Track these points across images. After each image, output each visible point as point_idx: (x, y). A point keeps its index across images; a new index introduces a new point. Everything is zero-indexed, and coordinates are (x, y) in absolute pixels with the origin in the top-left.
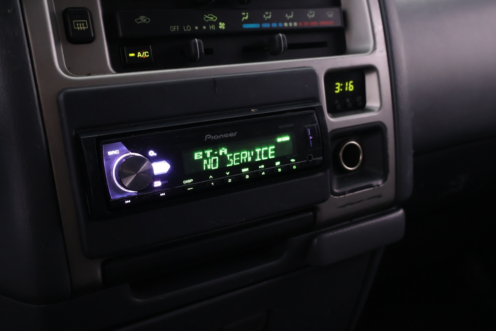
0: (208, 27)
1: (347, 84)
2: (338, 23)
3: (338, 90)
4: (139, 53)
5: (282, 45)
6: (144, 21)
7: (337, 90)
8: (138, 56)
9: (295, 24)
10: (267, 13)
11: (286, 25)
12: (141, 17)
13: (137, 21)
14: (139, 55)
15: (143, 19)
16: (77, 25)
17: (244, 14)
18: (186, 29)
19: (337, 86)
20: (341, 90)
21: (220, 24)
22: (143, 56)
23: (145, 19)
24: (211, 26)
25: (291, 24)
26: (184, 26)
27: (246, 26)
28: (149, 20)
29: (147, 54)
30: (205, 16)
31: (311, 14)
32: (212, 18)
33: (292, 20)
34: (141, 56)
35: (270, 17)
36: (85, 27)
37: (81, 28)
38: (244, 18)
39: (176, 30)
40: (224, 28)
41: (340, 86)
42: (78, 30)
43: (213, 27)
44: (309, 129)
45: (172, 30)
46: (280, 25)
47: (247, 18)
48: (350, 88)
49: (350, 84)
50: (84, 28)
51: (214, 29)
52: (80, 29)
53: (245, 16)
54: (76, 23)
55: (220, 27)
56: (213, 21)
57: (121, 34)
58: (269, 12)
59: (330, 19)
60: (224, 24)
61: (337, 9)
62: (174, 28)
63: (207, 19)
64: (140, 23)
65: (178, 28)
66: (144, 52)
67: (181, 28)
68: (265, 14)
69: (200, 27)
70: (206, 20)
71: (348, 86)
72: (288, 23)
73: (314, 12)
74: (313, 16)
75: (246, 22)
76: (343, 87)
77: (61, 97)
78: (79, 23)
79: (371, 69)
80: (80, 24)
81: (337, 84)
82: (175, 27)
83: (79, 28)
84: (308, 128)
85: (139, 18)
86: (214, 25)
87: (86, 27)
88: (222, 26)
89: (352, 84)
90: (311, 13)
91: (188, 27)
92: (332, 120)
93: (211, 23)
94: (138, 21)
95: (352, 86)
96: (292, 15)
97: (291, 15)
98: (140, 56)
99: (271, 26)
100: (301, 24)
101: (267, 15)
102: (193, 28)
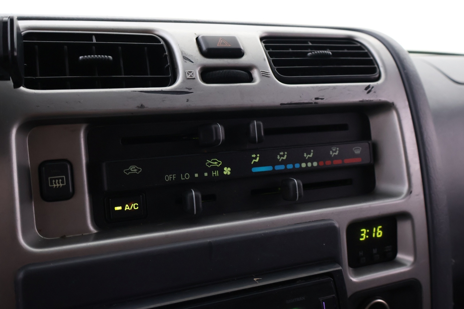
0: (210, 174)
1: (374, 229)
2: (367, 160)
3: (364, 236)
4: (127, 205)
5: (297, 193)
6: (134, 171)
7: (362, 237)
8: (126, 209)
9: (315, 164)
10: (282, 153)
11: (304, 165)
12: (131, 167)
13: (125, 171)
14: (127, 207)
15: (133, 169)
16: (53, 182)
17: (254, 156)
18: (184, 177)
19: (363, 232)
20: (367, 237)
21: (225, 169)
22: (131, 209)
23: (136, 168)
24: (214, 172)
25: (309, 164)
26: (182, 175)
27: (255, 170)
28: (140, 169)
29: (136, 206)
30: (207, 161)
31: (335, 152)
32: (216, 163)
33: (311, 160)
34: (129, 209)
35: (285, 158)
36: (62, 183)
37: (58, 185)
38: (254, 160)
39: (172, 179)
40: (229, 173)
41: (366, 232)
42: (54, 187)
43: (216, 173)
44: (324, 303)
45: (167, 179)
46: (297, 166)
47: (257, 160)
48: (378, 234)
49: (378, 229)
50: (61, 185)
51: (218, 175)
52: (56, 186)
53: (255, 158)
54: (51, 180)
55: (225, 173)
56: (217, 166)
57: (106, 188)
58: (284, 153)
59: (357, 156)
60: (229, 169)
61: (366, 144)
62: (169, 178)
63: (210, 164)
64: (130, 173)
65: (174, 177)
66: (132, 205)
67: (178, 177)
68: (279, 154)
69: (201, 175)
70: (208, 166)
71: (376, 232)
72: (306, 163)
73: (338, 149)
74: (337, 153)
75: (256, 165)
76: (370, 234)
77: (21, 275)
78: (55, 179)
79: (405, 216)
80: (57, 181)
81: (362, 230)
82: (171, 176)
83: (54, 185)
84: (323, 301)
85: (128, 168)
86: (217, 171)
87: (64, 184)
88: (227, 171)
89: (380, 229)
90: (334, 150)
91: (187, 175)
92: (354, 279)
93: (215, 168)
94: (127, 172)
95: (381, 232)
96: (312, 154)
97: (310, 154)
98: (127, 209)
99: (286, 167)
100: (322, 163)
101: (281, 156)
102: (192, 176)
